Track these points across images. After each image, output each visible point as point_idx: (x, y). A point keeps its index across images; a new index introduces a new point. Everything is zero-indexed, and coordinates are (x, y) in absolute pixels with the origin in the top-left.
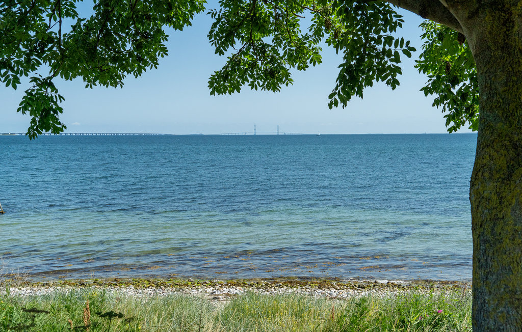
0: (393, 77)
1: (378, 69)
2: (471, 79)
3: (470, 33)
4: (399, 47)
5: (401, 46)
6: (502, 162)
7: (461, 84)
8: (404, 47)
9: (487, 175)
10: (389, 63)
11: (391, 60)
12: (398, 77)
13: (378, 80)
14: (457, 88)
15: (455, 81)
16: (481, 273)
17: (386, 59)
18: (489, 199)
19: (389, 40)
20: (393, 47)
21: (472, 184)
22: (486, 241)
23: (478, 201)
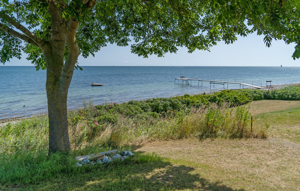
0: (19, 56)
1: (14, 53)
2: (41, 56)
3: (43, 50)
4: (20, 48)
5: (21, 48)
6: (53, 80)
7: (38, 57)
8: (22, 48)
9: (50, 83)
10: (17, 52)
11: (18, 51)
12: (20, 56)
13: (14, 56)
14: (37, 58)
15: (37, 57)
16: (50, 106)
17: (16, 51)
18: (51, 89)
19: (17, 46)
20: (18, 48)
21: (46, 86)
22: (51, 99)
23: (48, 90)
